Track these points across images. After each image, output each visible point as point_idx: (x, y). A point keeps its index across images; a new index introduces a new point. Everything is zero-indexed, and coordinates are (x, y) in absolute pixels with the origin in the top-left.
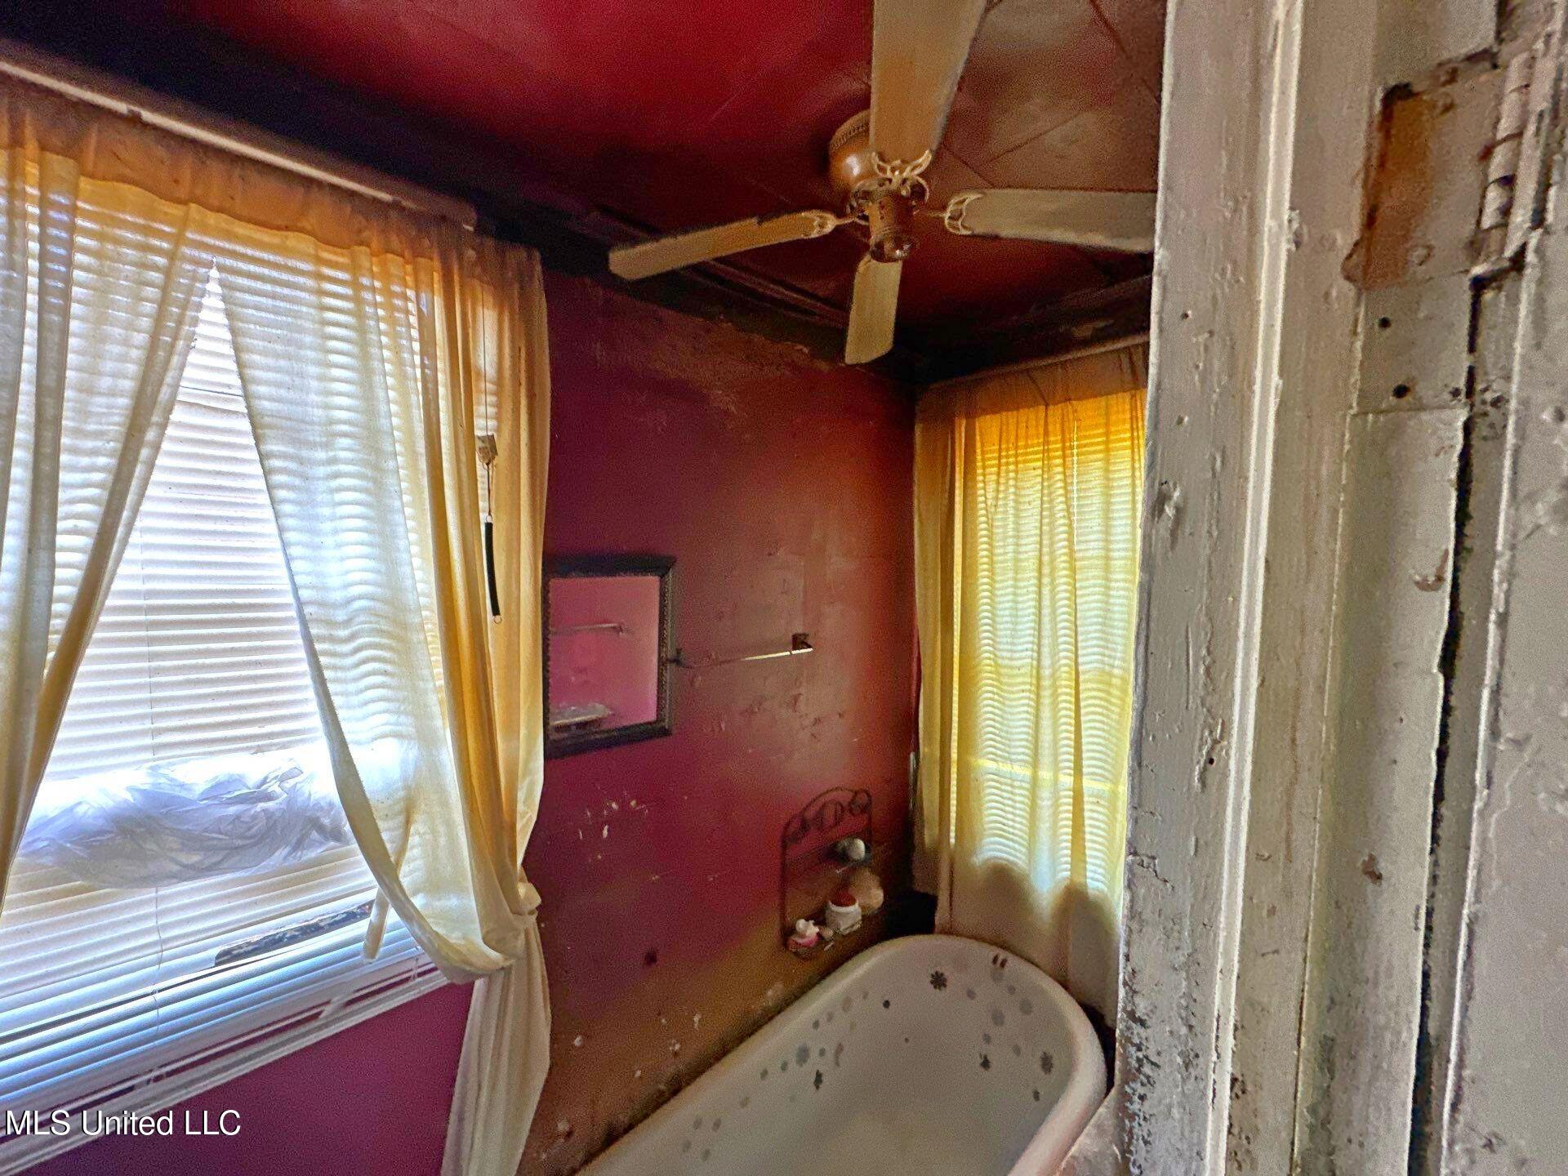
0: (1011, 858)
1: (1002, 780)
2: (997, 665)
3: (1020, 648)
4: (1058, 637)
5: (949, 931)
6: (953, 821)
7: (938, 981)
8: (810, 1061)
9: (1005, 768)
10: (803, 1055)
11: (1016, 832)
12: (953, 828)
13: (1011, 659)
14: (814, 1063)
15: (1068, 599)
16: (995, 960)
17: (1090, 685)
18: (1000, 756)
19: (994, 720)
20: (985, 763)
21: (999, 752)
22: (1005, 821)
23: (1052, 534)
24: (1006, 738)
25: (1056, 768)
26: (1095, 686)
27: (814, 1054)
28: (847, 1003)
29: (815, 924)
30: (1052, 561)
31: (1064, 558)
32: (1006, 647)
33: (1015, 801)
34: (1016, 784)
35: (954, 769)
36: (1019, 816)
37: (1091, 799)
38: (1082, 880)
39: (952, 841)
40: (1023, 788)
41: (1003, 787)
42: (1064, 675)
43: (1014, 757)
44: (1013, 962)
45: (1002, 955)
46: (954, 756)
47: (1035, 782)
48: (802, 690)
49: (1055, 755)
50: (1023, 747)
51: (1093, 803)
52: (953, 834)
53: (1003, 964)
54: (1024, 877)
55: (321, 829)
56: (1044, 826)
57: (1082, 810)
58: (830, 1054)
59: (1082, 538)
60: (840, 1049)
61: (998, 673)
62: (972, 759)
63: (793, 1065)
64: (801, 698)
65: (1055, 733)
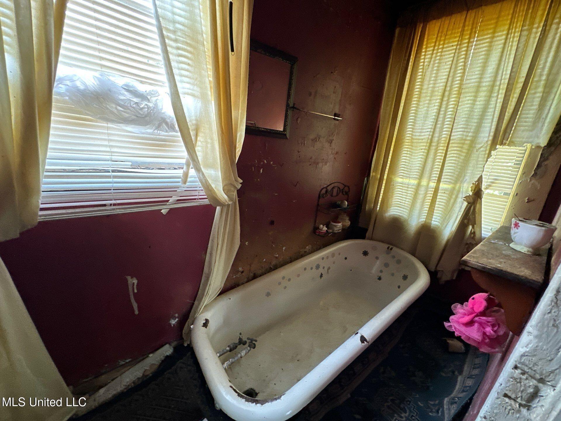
0: (401, 214)
1: (404, 185)
2: (412, 139)
3: (424, 131)
4: (444, 125)
5: (371, 239)
6: (380, 202)
7: (365, 253)
8: (320, 269)
9: (406, 181)
10: (318, 267)
11: (406, 205)
12: (379, 204)
13: (420, 136)
14: (321, 270)
15: (454, 108)
16: (388, 248)
17: (454, 145)
18: (405, 176)
19: (405, 162)
20: (398, 180)
21: (405, 175)
22: (401, 201)
23: (454, 77)
24: (409, 169)
25: (429, 180)
26: (456, 145)
27: (321, 268)
28: (333, 255)
29: (326, 227)
30: (450, 90)
31: (456, 89)
32: (418, 131)
33: (408, 193)
34: (410, 186)
35: (384, 182)
36: (408, 199)
37: (441, 191)
38: (430, 221)
39: (378, 209)
40: (412, 188)
41: (404, 188)
42: (442, 142)
43: (411, 176)
44: (395, 249)
45: (391, 247)
46: (385, 177)
47: (419, 185)
48: (334, 138)
49: (431, 174)
50: (416, 172)
51: (442, 193)
52: (379, 207)
53: (391, 249)
54: (406, 221)
55: (167, 124)
56: (419, 201)
57: (437, 195)
58: (326, 269)
59: (468, 78)
60: (329, 268)
61: (412, 142)
62: (393, 177)
63: (314, 269)
64: (333, 142)
65: (433, 165)
